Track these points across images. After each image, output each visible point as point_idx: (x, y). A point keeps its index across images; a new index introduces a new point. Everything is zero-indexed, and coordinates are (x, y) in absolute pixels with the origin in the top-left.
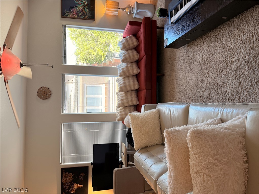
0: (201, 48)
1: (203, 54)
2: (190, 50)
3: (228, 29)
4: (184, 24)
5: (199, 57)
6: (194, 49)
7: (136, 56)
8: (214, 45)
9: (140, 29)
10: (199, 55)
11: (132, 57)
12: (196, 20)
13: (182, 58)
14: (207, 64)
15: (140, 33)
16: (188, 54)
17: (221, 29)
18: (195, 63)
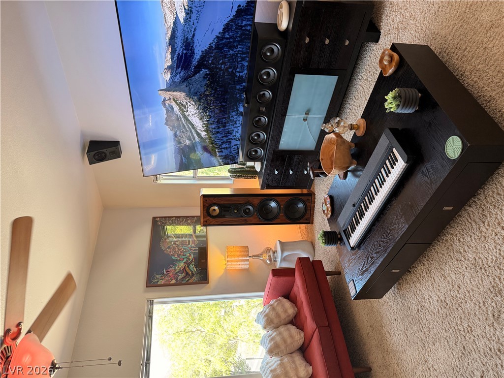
0: (429, 283)
1: (439, 293)
2: (407, 296)
3: (465, 229)
4: (377, 242)
5: (431, 302)
6: (415, 290)
7: (296, 337)
8: (452, 267)
9: (293, 282)
10: (430, 299)
11: (289, 341)
12: (397, 226)
13: (396, 318)
14: (456, 310)
15: (295, 289)
16: (406, 304)
17: (452, 234)
18: (428, 317)
